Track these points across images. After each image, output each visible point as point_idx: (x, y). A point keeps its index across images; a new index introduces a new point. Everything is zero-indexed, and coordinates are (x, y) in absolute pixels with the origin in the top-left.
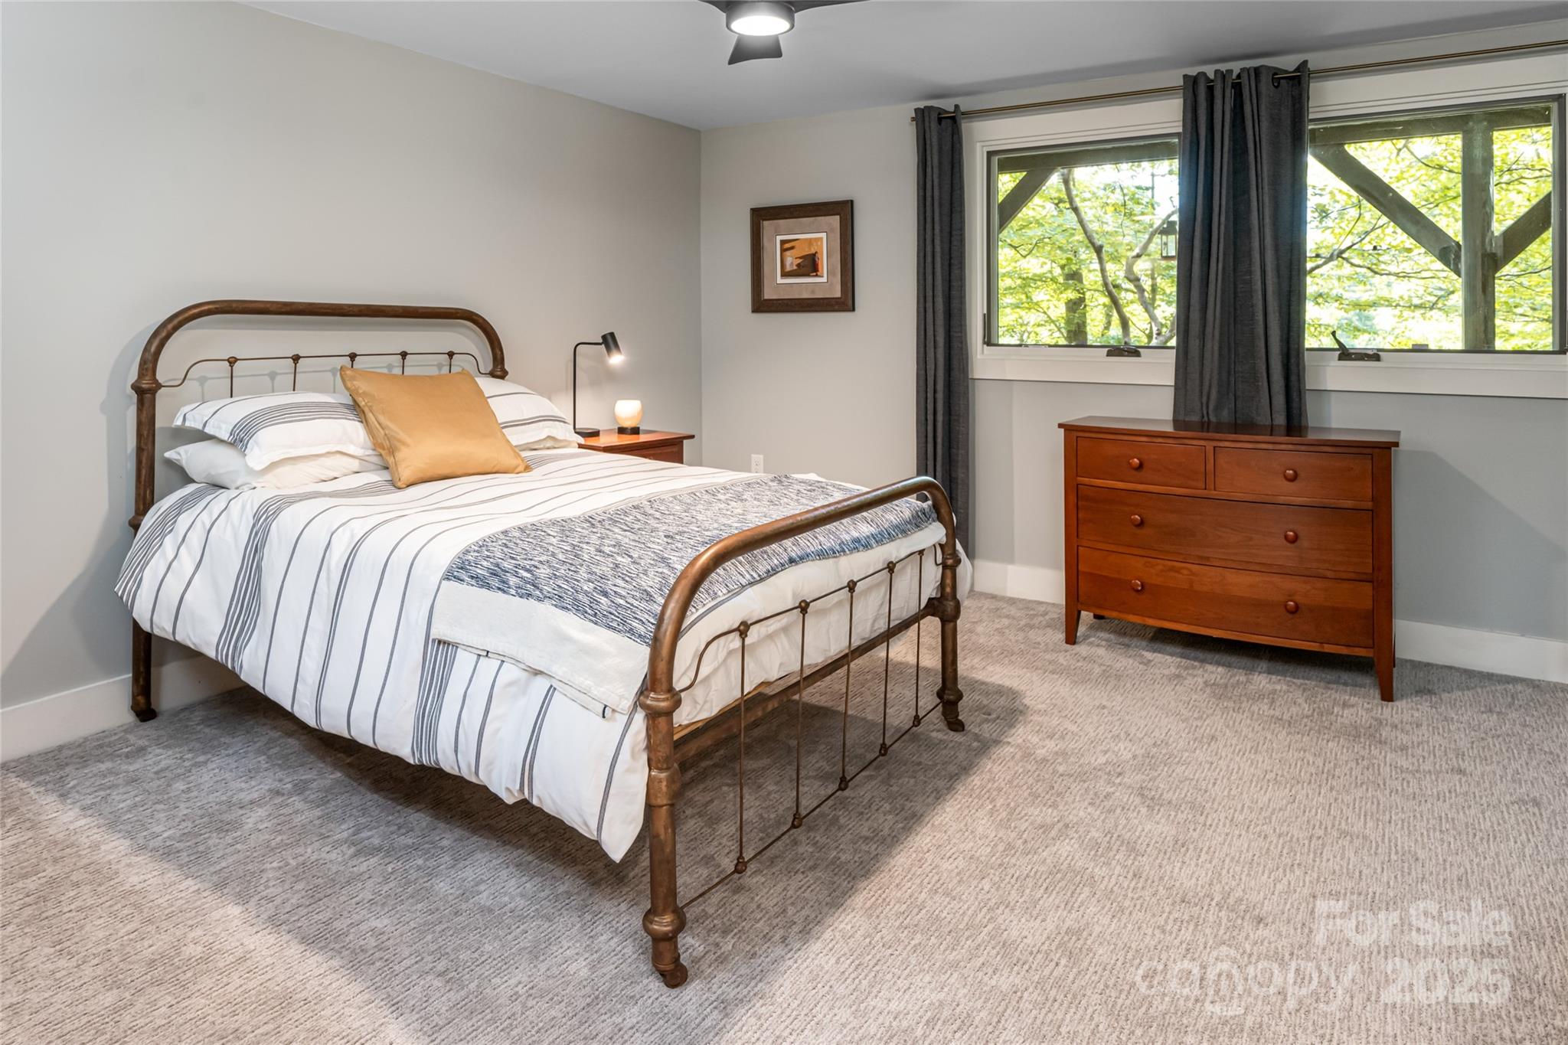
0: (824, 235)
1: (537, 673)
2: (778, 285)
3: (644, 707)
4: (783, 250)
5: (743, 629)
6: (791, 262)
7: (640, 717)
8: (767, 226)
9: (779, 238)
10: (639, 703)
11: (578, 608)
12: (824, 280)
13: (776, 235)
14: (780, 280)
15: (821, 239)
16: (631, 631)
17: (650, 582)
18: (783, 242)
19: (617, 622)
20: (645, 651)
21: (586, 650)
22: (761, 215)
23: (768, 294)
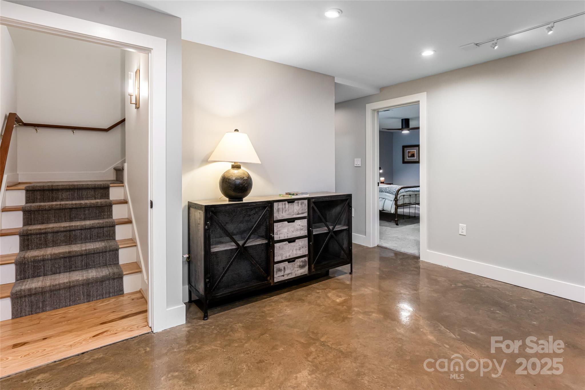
0: (415, 150)
1: (384, 198)
2: (407, 159)
3: (395, 200)
4: (408, 153)
5: (404, 196)
6: (410, 155)
7: (394, 201)
8: (405, 149)
9: (407, 151)
10: (394, 200)
11: (388, 193)
12: (416, 158)
13: (407, 150)
14: (407, 158)
15: (415, 151)
16: (393, 194)
17: (394, 191)
18: (408, 152)
19: (392, 193)
20: (395, 196)
21: (389, 196)
22: (404, 147)
23: (405, 160)
